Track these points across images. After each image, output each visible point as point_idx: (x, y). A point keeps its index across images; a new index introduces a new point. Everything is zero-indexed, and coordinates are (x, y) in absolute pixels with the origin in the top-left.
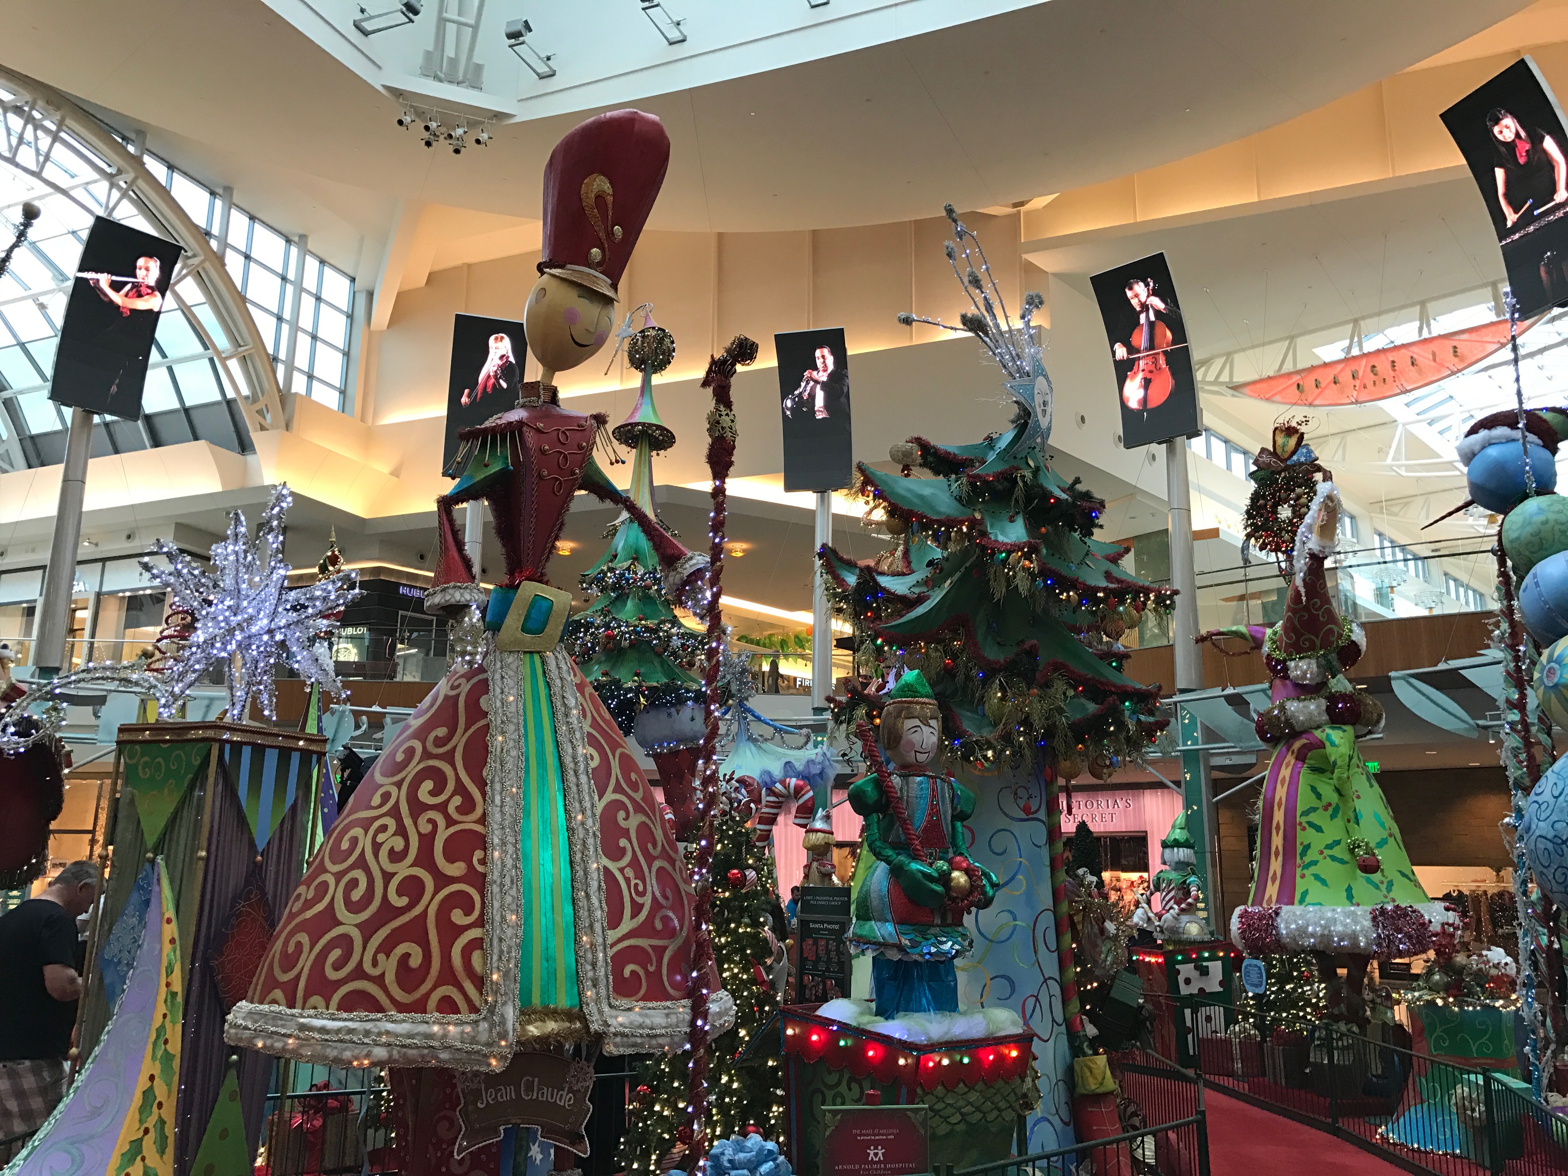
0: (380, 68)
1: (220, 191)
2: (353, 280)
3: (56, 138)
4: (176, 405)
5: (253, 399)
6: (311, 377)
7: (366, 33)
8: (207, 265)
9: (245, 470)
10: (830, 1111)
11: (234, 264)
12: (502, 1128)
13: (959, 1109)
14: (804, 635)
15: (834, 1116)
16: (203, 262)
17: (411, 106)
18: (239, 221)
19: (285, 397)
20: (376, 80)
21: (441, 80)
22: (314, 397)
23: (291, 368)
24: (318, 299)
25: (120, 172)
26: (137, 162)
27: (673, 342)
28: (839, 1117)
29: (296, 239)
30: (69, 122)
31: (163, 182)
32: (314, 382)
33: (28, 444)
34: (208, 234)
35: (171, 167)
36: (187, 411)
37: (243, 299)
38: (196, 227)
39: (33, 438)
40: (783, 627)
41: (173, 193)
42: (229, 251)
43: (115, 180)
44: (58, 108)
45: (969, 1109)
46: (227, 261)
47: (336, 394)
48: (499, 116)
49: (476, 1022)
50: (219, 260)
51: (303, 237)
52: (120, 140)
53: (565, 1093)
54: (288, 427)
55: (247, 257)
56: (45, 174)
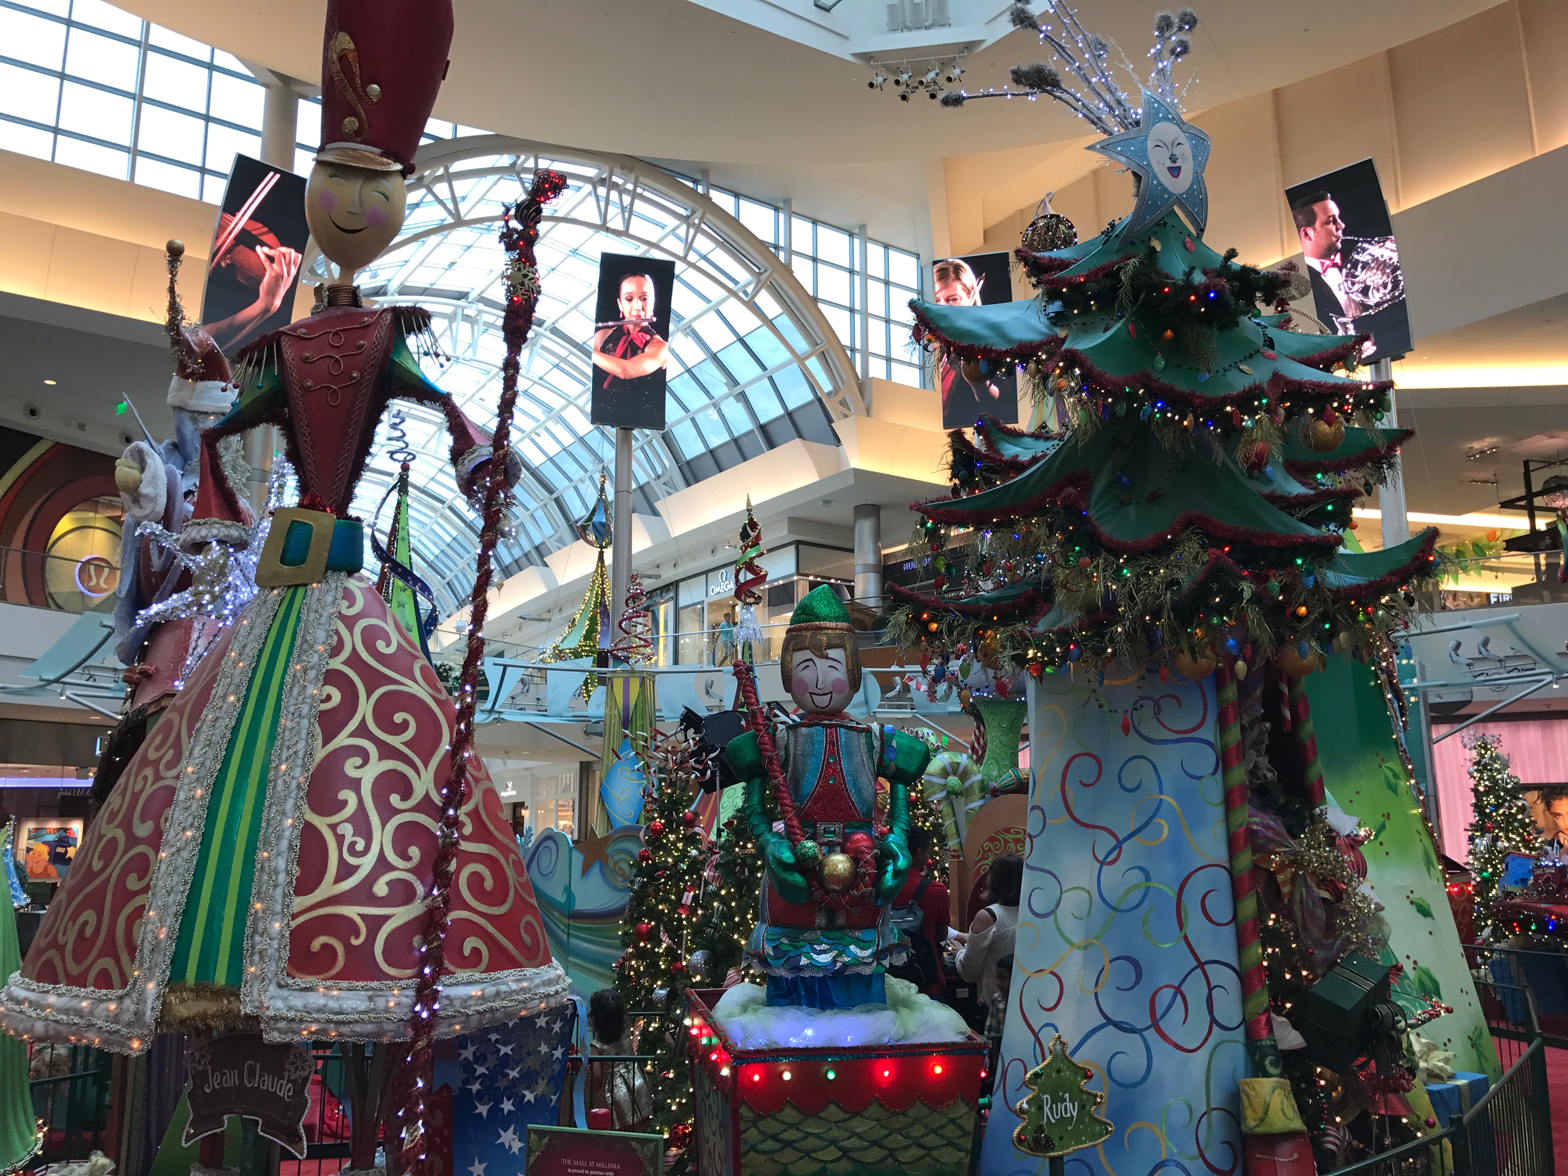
0: (846, 38)
1: (781, 205)
2: (918, 256)
3: (634, 195)
4: (781, 412)
5: (836, 390)
6: (889, 359)
7: (828, 10)
8: (775, 275)
9: (839, 459)
10: (536, 1131)
11: (802, 270)
12: (226, 1117)
13: (834, 1142)
14: (1485, 541)
15: (541, 1139)
16: (772, 273)
17: (883, 66)
18: (801, 229)
19: (863, 385)
20: (843, 51)
21: (909, 29)
22: (894, 379)
23: (866, 354)
24: (887, 283)
25: (693, 212)
26: (706, 198)
27: (1072, 227)
28: (546, 1140)
29: (857, 231)
30: (641, 179)
31: (732, 212)
32: (893, 364)
33: (686, 469)
34: (777, 247)
35: (737, 196)
36: (790, 414)
37: (815, 299)
38: (762, 242)
39: (688, 463)
40: (1457, 536)
41: (742, 221)
42: (794, 258)
43: (690, 220)
44: (631, 170)
45: (854, 1142)
46: (794, 268)
47: (916, 372)
48: (969, 46)
49: (121, 998)
50: (787, 268)
51: (863, 227)
52: (691, 185)
53: (284, 1083)
54: (868, 412)
55: (815, 260)
56: (631, 231)
